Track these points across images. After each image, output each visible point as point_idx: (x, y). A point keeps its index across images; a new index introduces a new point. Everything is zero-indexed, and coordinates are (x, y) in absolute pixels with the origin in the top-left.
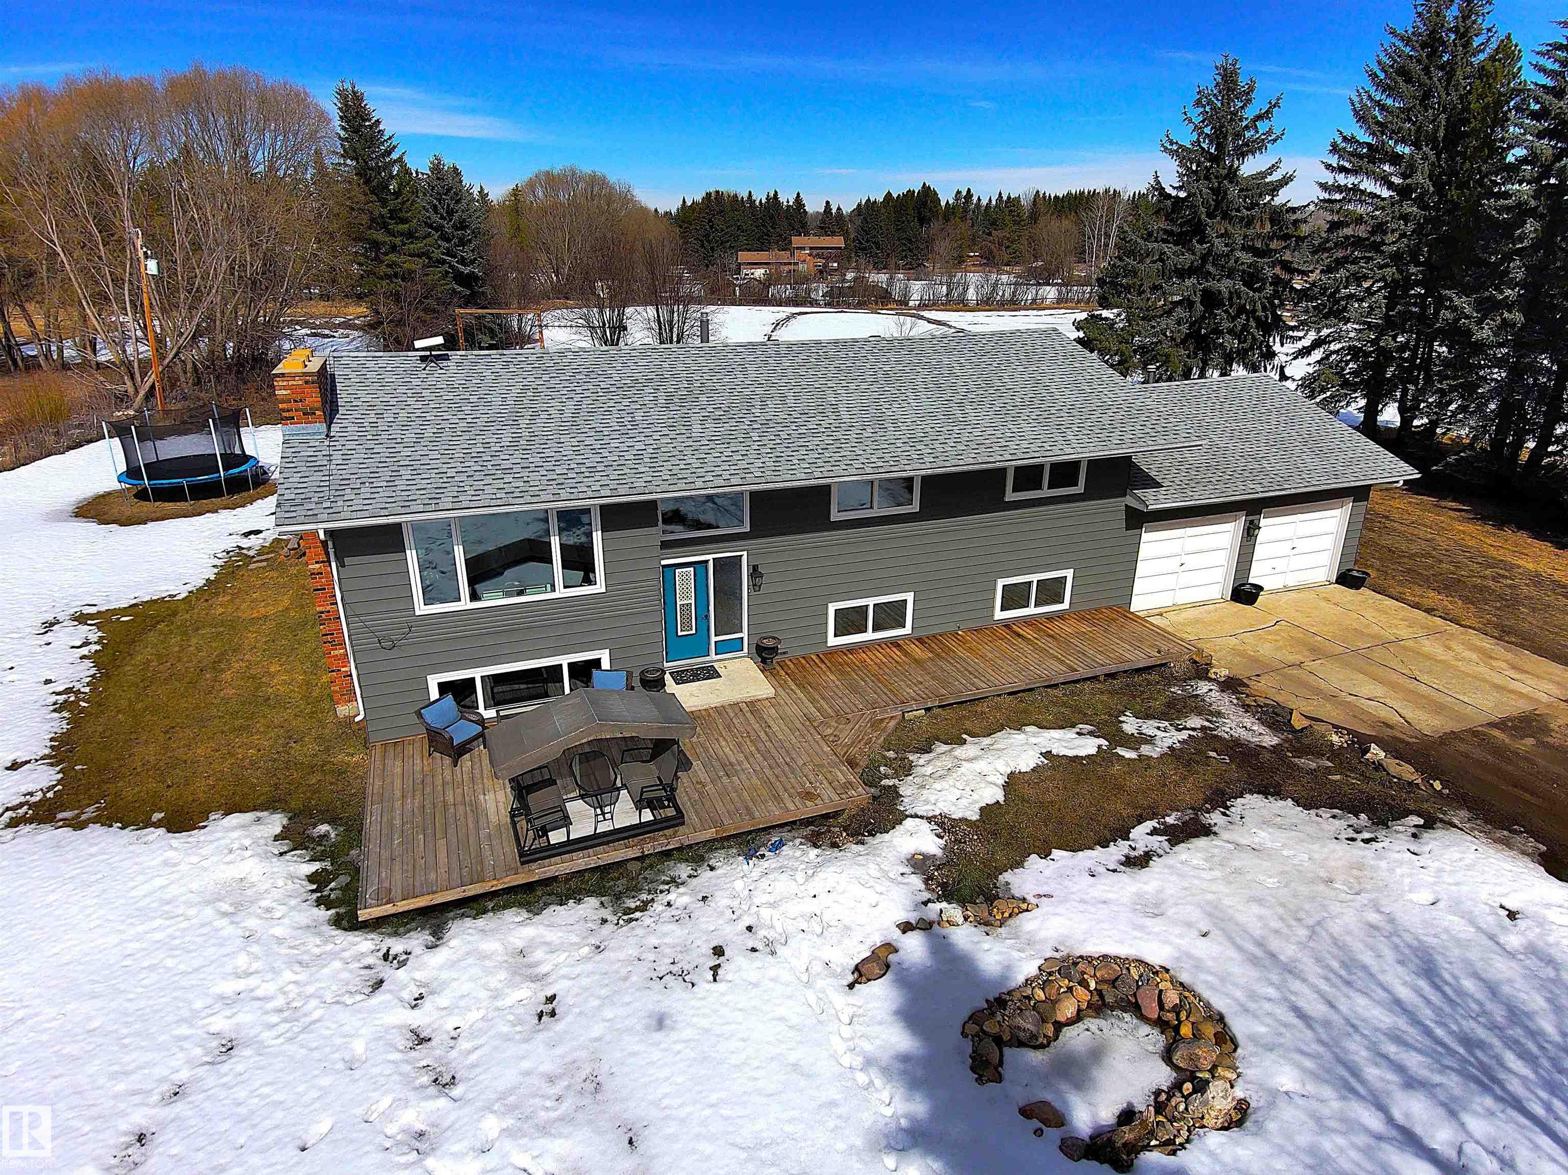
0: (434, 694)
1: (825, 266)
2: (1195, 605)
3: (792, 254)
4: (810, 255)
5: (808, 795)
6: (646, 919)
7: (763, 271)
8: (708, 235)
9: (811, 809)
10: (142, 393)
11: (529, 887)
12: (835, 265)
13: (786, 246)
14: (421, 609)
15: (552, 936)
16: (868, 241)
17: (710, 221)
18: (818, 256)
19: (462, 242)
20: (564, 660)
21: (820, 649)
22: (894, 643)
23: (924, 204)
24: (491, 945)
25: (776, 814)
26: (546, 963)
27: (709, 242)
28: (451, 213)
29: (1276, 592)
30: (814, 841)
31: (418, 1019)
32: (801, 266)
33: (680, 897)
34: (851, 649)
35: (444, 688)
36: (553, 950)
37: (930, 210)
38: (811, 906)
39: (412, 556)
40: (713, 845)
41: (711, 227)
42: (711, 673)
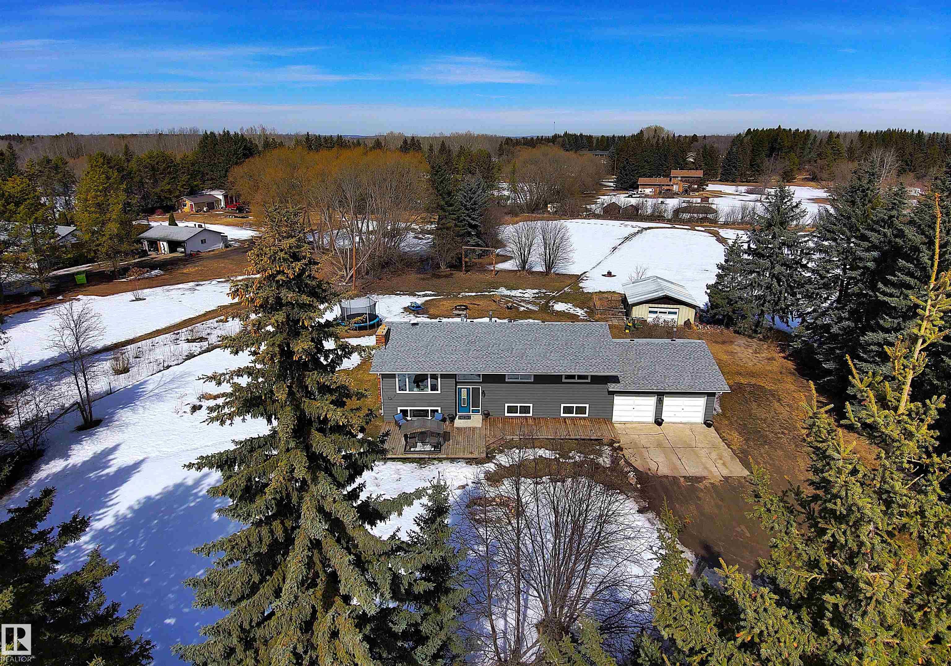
0: (399, 412)
1: (689, 187)
2: (639, 423)
3: (670, 180)
4: (681, 181)
5: (471, 453)
6: (424, 469)
7: (651, 190)
8: (624, 167)
9: (470, 456)
10: (349, 277)
11: (405, 459)
12: (696, 186)
13: (667, 176)
14: (398, 392)
15: (405, 468)
16: (729, 166)
17: (627, 159)
18: (686, 181)
19: (474, 210)
20: (429, 408)
21: (503, 416)
22: (526, 418)
23: (776, 140)
24: (393, 467)
25: (461, 456)
26: (402, 472)
27: (625, 170)
28: (471, 198)
29: (669, 423)
30: (467, 463)
31: (377, 476)
32: (674, 186)
33: (432, 467)
34: (512, 418)
35: (401, 411)
36: (404, 470)
37: (779, 144)
38: (457, 474)
39: (397, 379)
40: (445, 459)
41: (627, 163)
42: (469, 418)
